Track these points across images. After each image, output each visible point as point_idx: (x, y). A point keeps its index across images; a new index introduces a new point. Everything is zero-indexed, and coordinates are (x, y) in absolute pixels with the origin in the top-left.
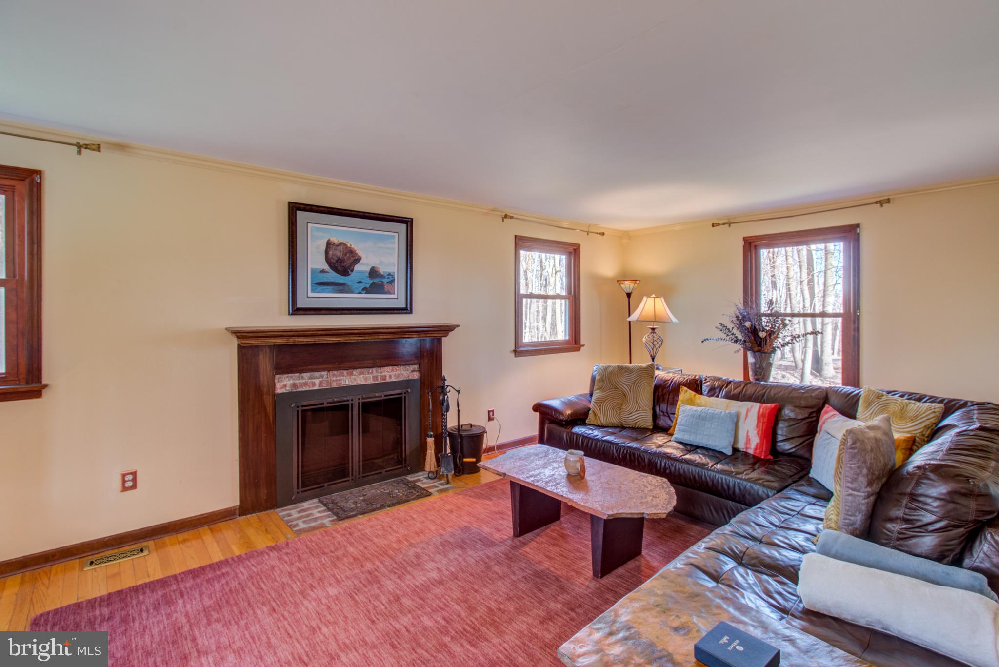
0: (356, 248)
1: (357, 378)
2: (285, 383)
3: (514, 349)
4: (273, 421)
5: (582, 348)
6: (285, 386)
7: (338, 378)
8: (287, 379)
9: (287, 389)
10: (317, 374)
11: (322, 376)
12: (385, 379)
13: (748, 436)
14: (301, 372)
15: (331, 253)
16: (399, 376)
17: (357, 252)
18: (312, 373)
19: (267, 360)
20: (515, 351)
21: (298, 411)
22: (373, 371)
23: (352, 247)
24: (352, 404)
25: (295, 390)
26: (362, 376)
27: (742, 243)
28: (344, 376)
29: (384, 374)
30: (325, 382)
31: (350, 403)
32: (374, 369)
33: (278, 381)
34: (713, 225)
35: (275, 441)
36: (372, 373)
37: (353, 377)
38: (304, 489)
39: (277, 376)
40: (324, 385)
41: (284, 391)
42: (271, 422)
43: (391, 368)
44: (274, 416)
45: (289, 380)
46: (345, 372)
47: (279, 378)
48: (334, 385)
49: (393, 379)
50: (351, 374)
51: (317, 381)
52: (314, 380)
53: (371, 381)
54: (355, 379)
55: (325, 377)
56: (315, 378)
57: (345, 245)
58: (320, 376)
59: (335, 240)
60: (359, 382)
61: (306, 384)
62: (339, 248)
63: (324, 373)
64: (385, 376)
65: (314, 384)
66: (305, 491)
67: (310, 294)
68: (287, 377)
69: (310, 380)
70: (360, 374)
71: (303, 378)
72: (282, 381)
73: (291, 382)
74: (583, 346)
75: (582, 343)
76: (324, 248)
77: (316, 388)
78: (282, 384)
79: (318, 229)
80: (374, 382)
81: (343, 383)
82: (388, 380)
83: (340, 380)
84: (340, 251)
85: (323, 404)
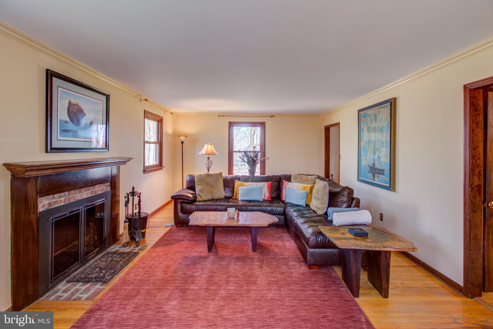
0: (83, 109)
1: (83, 194)
2: (44, 203)
3: (143, 170)
4: (37, 233)
5: (163, 168)
6: (44, 205)
7: (74, 195)
8: (45, 200)
9: (46, 207)
10: (62, 194)
11: (65, 195)
12: (96, 193)
13: (265, 194)
14: (53, 194)
15: (71, 110)
16: (102, 190)
17: (84, 111)
18: (60, 194)
19: (33, 188)
20: (144, 171)
21: (53, 222)
22: (90, 188)
23: (82, 107)
24: (81, 211)
25: (50, 208)
26: (85, 192)
27: (228, 124)
28: (77, 194)
29: (95, 190)
30: (67, 199)
31: (80, 211)
32: (91, 187)
33: (40, 202)
34: (219, 116)
35: (38, 248)
36: (90, 190)
37: (81, 193)
38: (55, 278)
39: (39, 199)
40: (67, 201)
41: (43, 209)
42: (36, 234)
43: (99, 185)
44: (38, 229)
45: (47, 201)
46: (77, 191)
47: (40, 200)
48: (72, 201)
49: (100, 192)
50: (80, 192)
51: (63, 199)
52: (61, 199)
53: (90, 195)
54: (82, 195)
55: (67, 195)
56: (61, 197)
57: (78, 105)
58: (64, 195)
59: (73, 101)
60: (84, 196)
61: (56, 202)
62: (75, 107)
63: (67, 193)
64: (96, 191)
65: (61, 201)
66: (56, 279)
67: (59, 138)
68: (45, 199)
69: (59, 199)
70: (85, 191)
71: (54, 198)
72: (42, 202)
73: (48, 202)
74: (164, 167)
75: (163, 166)
76: (67, 106)
77: (62, 204)
78: (42, 204)
79: (64, 92)
80: (91, 196)
81: (76, 198)
82: (98, 193)
83: (75, 196)
84: (76, 109)
85: (66, 214)
